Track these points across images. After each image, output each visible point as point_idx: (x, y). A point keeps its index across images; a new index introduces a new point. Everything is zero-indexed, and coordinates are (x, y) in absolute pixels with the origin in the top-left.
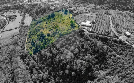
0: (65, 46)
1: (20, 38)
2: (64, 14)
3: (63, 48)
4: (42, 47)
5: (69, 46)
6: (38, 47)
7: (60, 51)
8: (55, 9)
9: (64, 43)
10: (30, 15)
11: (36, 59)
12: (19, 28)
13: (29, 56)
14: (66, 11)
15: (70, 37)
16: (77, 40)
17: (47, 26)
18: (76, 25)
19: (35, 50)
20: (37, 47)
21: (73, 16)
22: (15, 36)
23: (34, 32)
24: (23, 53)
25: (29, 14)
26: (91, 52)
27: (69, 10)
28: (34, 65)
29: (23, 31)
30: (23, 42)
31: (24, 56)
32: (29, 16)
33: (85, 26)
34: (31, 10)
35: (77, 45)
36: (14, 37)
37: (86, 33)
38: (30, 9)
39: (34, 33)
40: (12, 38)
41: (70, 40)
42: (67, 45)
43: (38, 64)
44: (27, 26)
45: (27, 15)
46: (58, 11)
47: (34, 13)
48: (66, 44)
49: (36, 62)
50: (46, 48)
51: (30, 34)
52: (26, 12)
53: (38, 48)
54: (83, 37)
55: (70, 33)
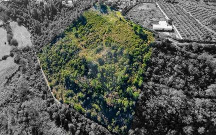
0: (151, 79)
1: (28, 79)
2: (101, 12)
3: (151, 83)
4: (100, 89)
5: (158, 76)
6: (90, 91)
7: (149, 91)
8: (75, 6)
9: (146, 71)
10: (20, 24)
11: (99, 119)
12: (12, 55)
13: (78, 115)
14: (104, 7)
15: (152, 57)
16: (169, 60)
17: (83, 43)
18: (146, 32)
19: (86, 100)
20: (86, 91)
21: (124, 15)
22: (13, 75)
23: (59, 59)
24: (56, 111)
25: (15, 21)
26: (207, 79)
27: (109, 5)
28: (100, 131)
29: (26, 60)
30: (41, 87)
31: (65, 118)
32: (18, 26)
33: (163, 30)
34: (17, 13)
35: (175, 71)
36: (13, 79)
38: (14, 12)
39: (59, 62)
40: (8, 82)
41: (155, 64)
42: (154, 75)
43: (109, 127)
44: (28, 47)
45: (13, 24)
46: (86, 9)
47: (27, 18)
48: (151, 72)
49: (100, 124)
50: (112, 90)
51: (49, 65)
52: (9, 19)
53: (91, 94)
54: (175, 53)
55: (147, 51)
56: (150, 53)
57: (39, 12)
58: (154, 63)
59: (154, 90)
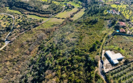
0: (63, 66)
1: (56, 29)
2: (108, 25)
3: (60, 67)
4: (53, 50)
6: (52, 47)
8: (106, 15)
10: (85, 11)
12: (65, 19)
14: (113, 24)
15: (76, 60)
18: (100, 50)
19: (48, 49)
22: (56, 25)
25: (85, 9)
27: (117, 24)
28: (36, 61)
29: (65, 24)
30: (54, 34)
32: (83, 11)
36: (54, 26)
37: (96, 70)
38: (89, 5)
40: (52, 25)
42: (65, 67)
45: (83, 9)
46: (105, 19)
48: (67, 64)
50: (53, 54)
54: (87, 72)
55: (81, 56)
56: (80, 58)
57: (93, 9)
58: (73, 62)
59: (55, 71)
